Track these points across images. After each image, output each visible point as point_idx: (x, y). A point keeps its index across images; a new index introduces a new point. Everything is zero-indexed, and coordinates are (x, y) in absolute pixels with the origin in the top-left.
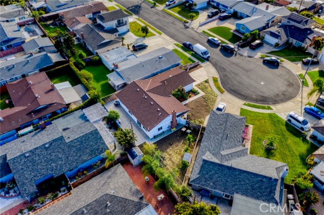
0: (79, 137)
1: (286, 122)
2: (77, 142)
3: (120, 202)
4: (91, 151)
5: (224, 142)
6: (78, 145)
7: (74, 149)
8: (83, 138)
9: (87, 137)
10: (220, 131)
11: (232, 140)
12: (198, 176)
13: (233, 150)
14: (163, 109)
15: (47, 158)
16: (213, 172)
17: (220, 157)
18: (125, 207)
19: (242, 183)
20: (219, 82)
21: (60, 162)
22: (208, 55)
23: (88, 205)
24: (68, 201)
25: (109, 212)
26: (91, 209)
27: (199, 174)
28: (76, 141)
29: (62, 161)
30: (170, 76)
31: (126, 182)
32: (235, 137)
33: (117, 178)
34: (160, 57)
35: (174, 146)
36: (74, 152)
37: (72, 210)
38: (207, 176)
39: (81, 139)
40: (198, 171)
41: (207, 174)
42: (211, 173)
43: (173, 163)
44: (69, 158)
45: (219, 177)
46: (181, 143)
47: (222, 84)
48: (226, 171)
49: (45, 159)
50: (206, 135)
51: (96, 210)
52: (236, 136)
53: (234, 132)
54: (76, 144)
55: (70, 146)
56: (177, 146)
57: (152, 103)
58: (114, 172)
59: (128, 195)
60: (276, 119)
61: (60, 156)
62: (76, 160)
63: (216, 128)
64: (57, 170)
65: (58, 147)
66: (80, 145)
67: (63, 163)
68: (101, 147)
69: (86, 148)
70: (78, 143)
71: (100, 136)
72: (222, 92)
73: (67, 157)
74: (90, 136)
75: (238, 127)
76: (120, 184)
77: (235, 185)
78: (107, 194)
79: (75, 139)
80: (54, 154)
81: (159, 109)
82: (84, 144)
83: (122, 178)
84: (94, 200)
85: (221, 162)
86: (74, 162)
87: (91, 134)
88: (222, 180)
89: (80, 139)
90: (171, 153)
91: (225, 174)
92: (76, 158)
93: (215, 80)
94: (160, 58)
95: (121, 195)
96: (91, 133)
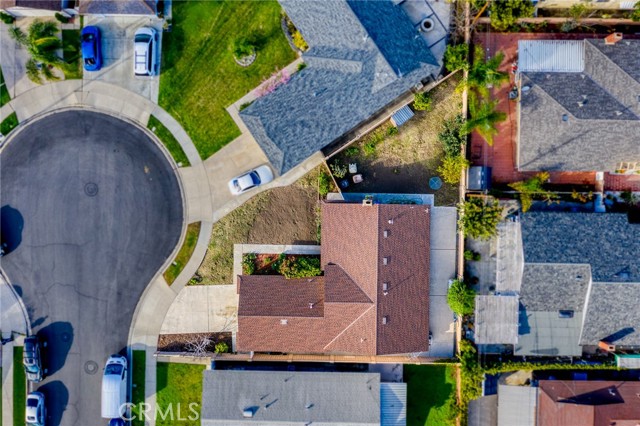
0: (562, 262)
1: (161, 73)
2: (570, 255)
3: (562, 98)
4: (550, 225)
5: (336, 86)
6: (570, 248)
7: (579, 244)
8: (556, 256)
9: (549, 255)
10: (320, 112)
11: (315, 83)
12: (423, 64)
13: (332, 64)
14: (380, 228)
15: (631, 254)
16: (399, 51)
17: (370, 63)
18: (559, 88)
19: (375, 7)
20: (171, 260)
21: (610, 233)
22: (115, 360)
23: (611, 118)
24: (628, 150)
25: (584, 94)
26: (608, 111)
27: (418, 67)
28: (572, 258)
29: (607, 235)
30: (284, 322)
31: (532, 128)
32: (304, 87)
33: (544, 141)
34: (249, 414)
35: (394, 164)
36: (581, 240)
37: (634, 127)
38: (411, 54)
39: (560, 257)
40: (415, 72)
41: (408, 56)
42: (404, 53)
43: (420, 133)
44: (593, 234)
45: (396, 39)
46: (379, 160)
47: (171, 252)
48: (381, 37)
49: (634, 253)
50: (343, 127)
51: (602, 106)
52: (300, 88)
53: (296, 96)
54: (574, 252)
55: (584, 255)
56: (390, 160)
57: (385, 261)
58: (541, 155)
59: (545, 102)
60: (170, 90)
61: (607, 246)
62: (583, 224)
63: (317, 126)
64: (619, 224)
65: (607, 263)
66: (567, 247)
67: (606, 231)
68: (532, 223)
69: (558, 235)
70: (569, 251)
71: (524, 244)
72: (197, 227)
73: (596, 236)
74: (542, 255)
75: (278, 102)
76: (545, 128)
77: (386, 13)
78: (577, 117)
79: (571, 262)
80: (617, 253)
81: (385, 234)
82: (560, 245)
83: (534, 139)
84: (599, 120)
85: (376, 54)
86: (587, 222)
87: (539, 257)
88: (397, 32)
89: (564, 258)
90: (411, 154)
91: (386, 35)
92: (582, 227)
93: (176, 270)
94: (253, 410)
95: (556, 106)
96: (539, 259)
